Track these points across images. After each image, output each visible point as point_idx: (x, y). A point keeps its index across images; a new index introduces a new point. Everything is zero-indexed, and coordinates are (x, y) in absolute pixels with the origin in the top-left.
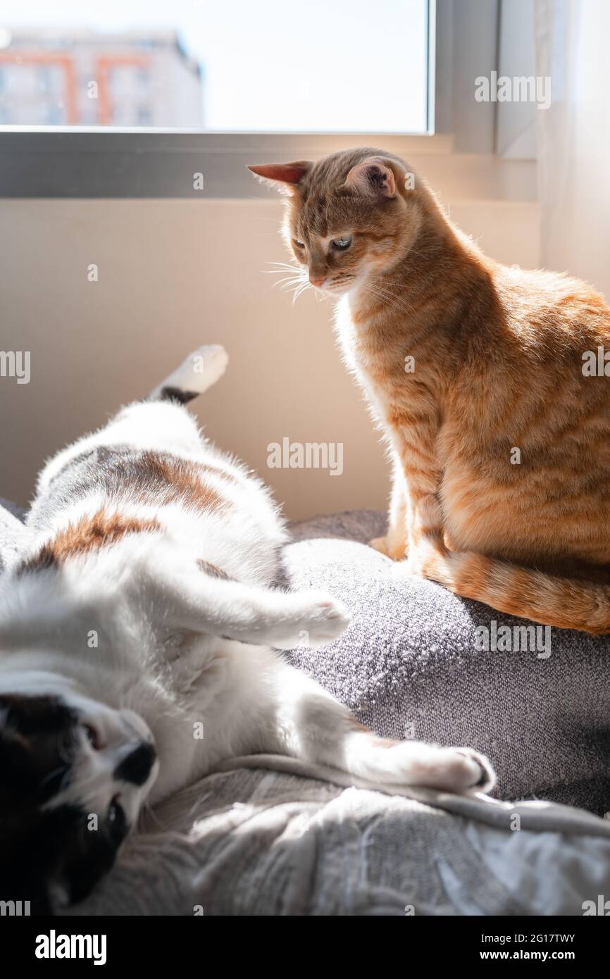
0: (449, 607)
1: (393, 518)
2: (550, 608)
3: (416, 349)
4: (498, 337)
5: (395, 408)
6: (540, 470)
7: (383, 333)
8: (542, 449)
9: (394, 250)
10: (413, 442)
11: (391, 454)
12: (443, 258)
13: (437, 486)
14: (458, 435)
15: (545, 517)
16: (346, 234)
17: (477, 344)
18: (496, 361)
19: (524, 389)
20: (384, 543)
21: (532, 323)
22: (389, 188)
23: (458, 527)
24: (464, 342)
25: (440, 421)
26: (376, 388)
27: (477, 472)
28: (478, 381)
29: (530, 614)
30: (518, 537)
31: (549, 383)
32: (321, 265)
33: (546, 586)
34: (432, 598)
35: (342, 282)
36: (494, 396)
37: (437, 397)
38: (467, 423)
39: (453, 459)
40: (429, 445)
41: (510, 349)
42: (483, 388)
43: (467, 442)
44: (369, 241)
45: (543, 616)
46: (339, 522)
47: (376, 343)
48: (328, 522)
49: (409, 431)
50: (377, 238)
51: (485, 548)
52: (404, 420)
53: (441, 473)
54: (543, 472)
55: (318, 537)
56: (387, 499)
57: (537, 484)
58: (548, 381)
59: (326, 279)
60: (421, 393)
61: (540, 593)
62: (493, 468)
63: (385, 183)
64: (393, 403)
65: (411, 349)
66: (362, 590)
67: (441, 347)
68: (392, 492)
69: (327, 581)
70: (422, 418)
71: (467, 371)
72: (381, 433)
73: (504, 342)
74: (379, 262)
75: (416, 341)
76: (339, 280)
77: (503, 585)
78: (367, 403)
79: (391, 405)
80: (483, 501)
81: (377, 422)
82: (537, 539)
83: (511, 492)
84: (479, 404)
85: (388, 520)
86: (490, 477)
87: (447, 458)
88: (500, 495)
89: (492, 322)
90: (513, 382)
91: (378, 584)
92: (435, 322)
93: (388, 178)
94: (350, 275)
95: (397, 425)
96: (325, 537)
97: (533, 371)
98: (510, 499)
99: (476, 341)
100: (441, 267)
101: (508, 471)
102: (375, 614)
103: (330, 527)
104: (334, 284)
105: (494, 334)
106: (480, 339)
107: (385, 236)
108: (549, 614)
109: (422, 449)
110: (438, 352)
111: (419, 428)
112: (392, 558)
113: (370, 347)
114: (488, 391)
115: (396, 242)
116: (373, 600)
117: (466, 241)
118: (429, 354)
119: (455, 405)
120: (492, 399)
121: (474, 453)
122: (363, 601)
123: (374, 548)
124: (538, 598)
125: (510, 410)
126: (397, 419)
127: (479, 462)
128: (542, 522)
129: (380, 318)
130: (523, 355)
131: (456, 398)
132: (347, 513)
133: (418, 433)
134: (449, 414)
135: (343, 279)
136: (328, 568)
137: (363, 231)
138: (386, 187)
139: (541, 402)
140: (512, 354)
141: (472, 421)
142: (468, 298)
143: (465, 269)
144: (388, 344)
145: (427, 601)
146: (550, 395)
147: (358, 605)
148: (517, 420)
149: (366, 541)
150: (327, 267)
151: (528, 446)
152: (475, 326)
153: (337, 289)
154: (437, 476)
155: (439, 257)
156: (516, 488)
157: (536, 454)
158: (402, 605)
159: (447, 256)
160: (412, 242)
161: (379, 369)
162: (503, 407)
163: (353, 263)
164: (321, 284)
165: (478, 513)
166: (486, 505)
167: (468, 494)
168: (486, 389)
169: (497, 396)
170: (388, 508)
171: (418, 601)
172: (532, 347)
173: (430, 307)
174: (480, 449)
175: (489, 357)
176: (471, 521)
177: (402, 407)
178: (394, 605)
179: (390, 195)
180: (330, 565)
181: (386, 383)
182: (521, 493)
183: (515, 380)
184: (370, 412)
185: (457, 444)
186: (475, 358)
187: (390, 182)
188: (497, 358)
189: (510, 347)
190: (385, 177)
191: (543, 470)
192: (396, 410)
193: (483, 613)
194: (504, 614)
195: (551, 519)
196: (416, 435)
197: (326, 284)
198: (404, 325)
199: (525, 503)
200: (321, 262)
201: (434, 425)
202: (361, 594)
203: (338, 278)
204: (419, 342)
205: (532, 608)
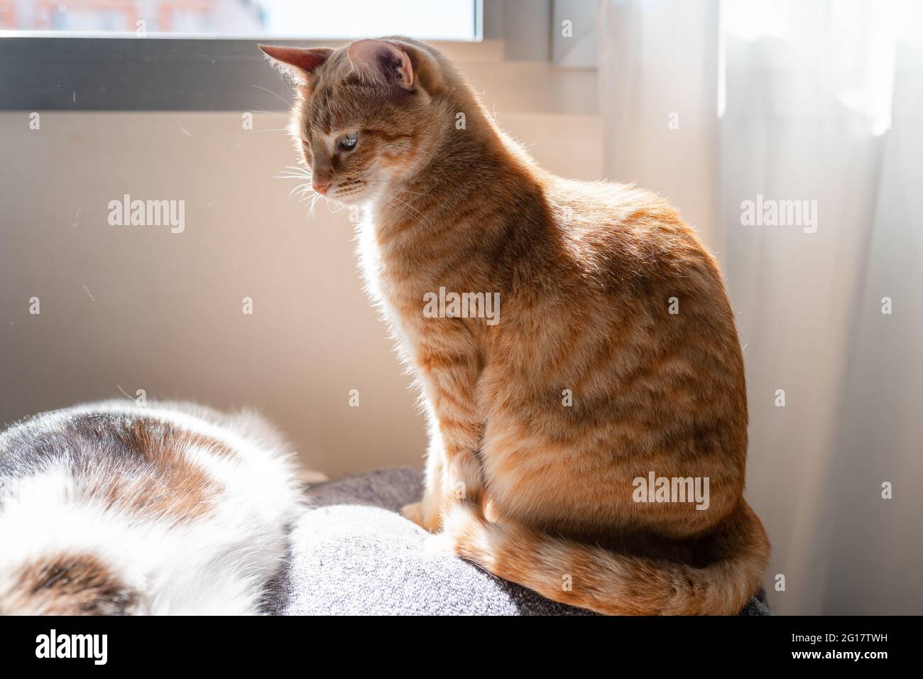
0: (491, 594)
1: (429, 482)
2: (615, 595)
3: (448, 276)
4: (550, 262)
5: (426, 347)
6: (605, 425)
7: (409, 257)
8: (607, 399)
9: (412, 154)
10: (448, 389)
11: (422, 403)
12: (480, 165)
13: (478, 442)
14: (503, 382)
15: (611, 482)
16: (352, 131)
17: (524, 272)
18: (548, 291)
19: (584, 325)
20: (419, 510)
21: (592, 244)
22: (405, 78)
23: (504, 494)
24: (509, 269)
25: (481, 364)
26: (404, 323)
27: (527, 427)
28: (526, 315)
29: (591, 604)
30: (577, 506)
31: (615, 318)
32: (325, 168)
33: (611, 568)
34: (470, 583)
35: (350, 189)
36: (547, 334)
37: (476, 333)
38: (513, 367)
39: (496, 410)
40: (468, 392)
41: (565, 277)
42: (532, 323)
43: (515, 389)
44: (379, 140)
45: (608, 606)
46: (367, 483)
47: (401, 269)
48: (352, 483)
49: (443, 374)
50: (389, 138)
51: (537, 519)
52: (438, 362)
53: (482, 426)
54: (609, 427)
55: (338, 503)
56: (424, 456)
57: (601, 442)
58: (614, 315)
59: (330, 185)
60: (457, 329)
61: (604, 577)
62: (546, 422)
63: (400, 70)
64: (424, 341)
65: (443, 275)
66: (384, 573)
67: (480, 274)
68: (428, 449)
69: (341, 561)
70: (459, 360)
71: (512, 304)
72: (411, 378)
73: (558, 268)
74: (397, 168)
75: (449, 265)
76: (347, 187)
77: (556, 570)
78: (394, 341)
79: (422, 343)
80: (534, 462)
81: (406, 365)
82: (600, 509)
83: (568, 451)
84: (527, 342)
85: (424, 482)
86: (542, 433)
87: (489, 408)
88: (556, 455)
89: (543, 244)
90: (570, 316)
91: (404, 564)
92: (472, 243)
93: (404, 65)
94: (359, 181)
95: (429, 368)
96: (347, 503)
97: (594, 303)
98: (567, 461)
99: (524, 268)
100: (479, 178)
101: (564, 425)
102: (397, 604)
103: (356, 490)
104: (341, 191)
105: (544, 258)
106: (528, 265)
107: (399, 136)
108: (616, 602)
109: (459, 398)
110: (476, 280)
111: (455, 373)
112: (427, 529)
113: (394, 273)
114: (539, 326)
115: (415, 144)
116: (396, 586)
117: (516, 148)
118: (465, 282)
119: (497, 345)
120: (544, 337)
121: (523, 404)
122: (383, 588)
123: (406, 518)
124: (601, 583)
125: (567, 350)
126: (429, 360)
127: (529, 414)
128: (608, 487)
129: (405, 237)
130: (581, 283)
131: (499, 336)
132: (378, 473)
133: (454, 378)
134: (491, 354)
135: (351, 186)
136: (344, 544)
137: (371, 128)
138: (400, 76)
139: (605, 340)
140: (567, 282)
141: (520, 364)
142: (513, 215)
143: (508, 180)
144: (415, 270)
145: (464, 586)
146: (616, 331)
147: (377, 593)
148: (576, 362)
149: (397, 507)
150: (332, 171)
151: (590, 394)
152: (522, 250)
153: (346, 198)
154: (478, 430)
155: (475, 165)
156: (575, 446)
157: (600, 405)
158: (433, 592)
159: (486, 164)
160: (437, 145)
161: (407, 299)
162: (558, 346)
163: (360, 167)
164: (325, 191)
165: (528, 476)
166: (537, 466)
167: (516, 453)
168: (536, 325)
169: (549, 332)
170: (423, 467)
171: (453, 586)
172: (594, 274)
173: (465, 225)
174: (531, 398)
175: (539, 286)
176: (519, 486)
177: (434, 345)
178: (422, 592)
179: (406, 85)
180: (347, 540)
181: (415, 316)
182: (581, 452)
183: (572, 315)
184: (397, 352)
185: (501, 392)
186: (522, 287)
187: (406, 70)
188: (550, 288)
189: (565, 274)
190: (399, 63)
191: (608, 424)
192: (427, 349)
193: (534, 602)
194: (561, 604)
195: (619, 483)
196: (452, 381)
197: (332, 191)
198: (434, 248)
199: (585, 464)
200: (324, 164)
201: (473, 368)
202: (382, 577)
203: (345, 184)
204: (453, 267)
205: (592, 596)
